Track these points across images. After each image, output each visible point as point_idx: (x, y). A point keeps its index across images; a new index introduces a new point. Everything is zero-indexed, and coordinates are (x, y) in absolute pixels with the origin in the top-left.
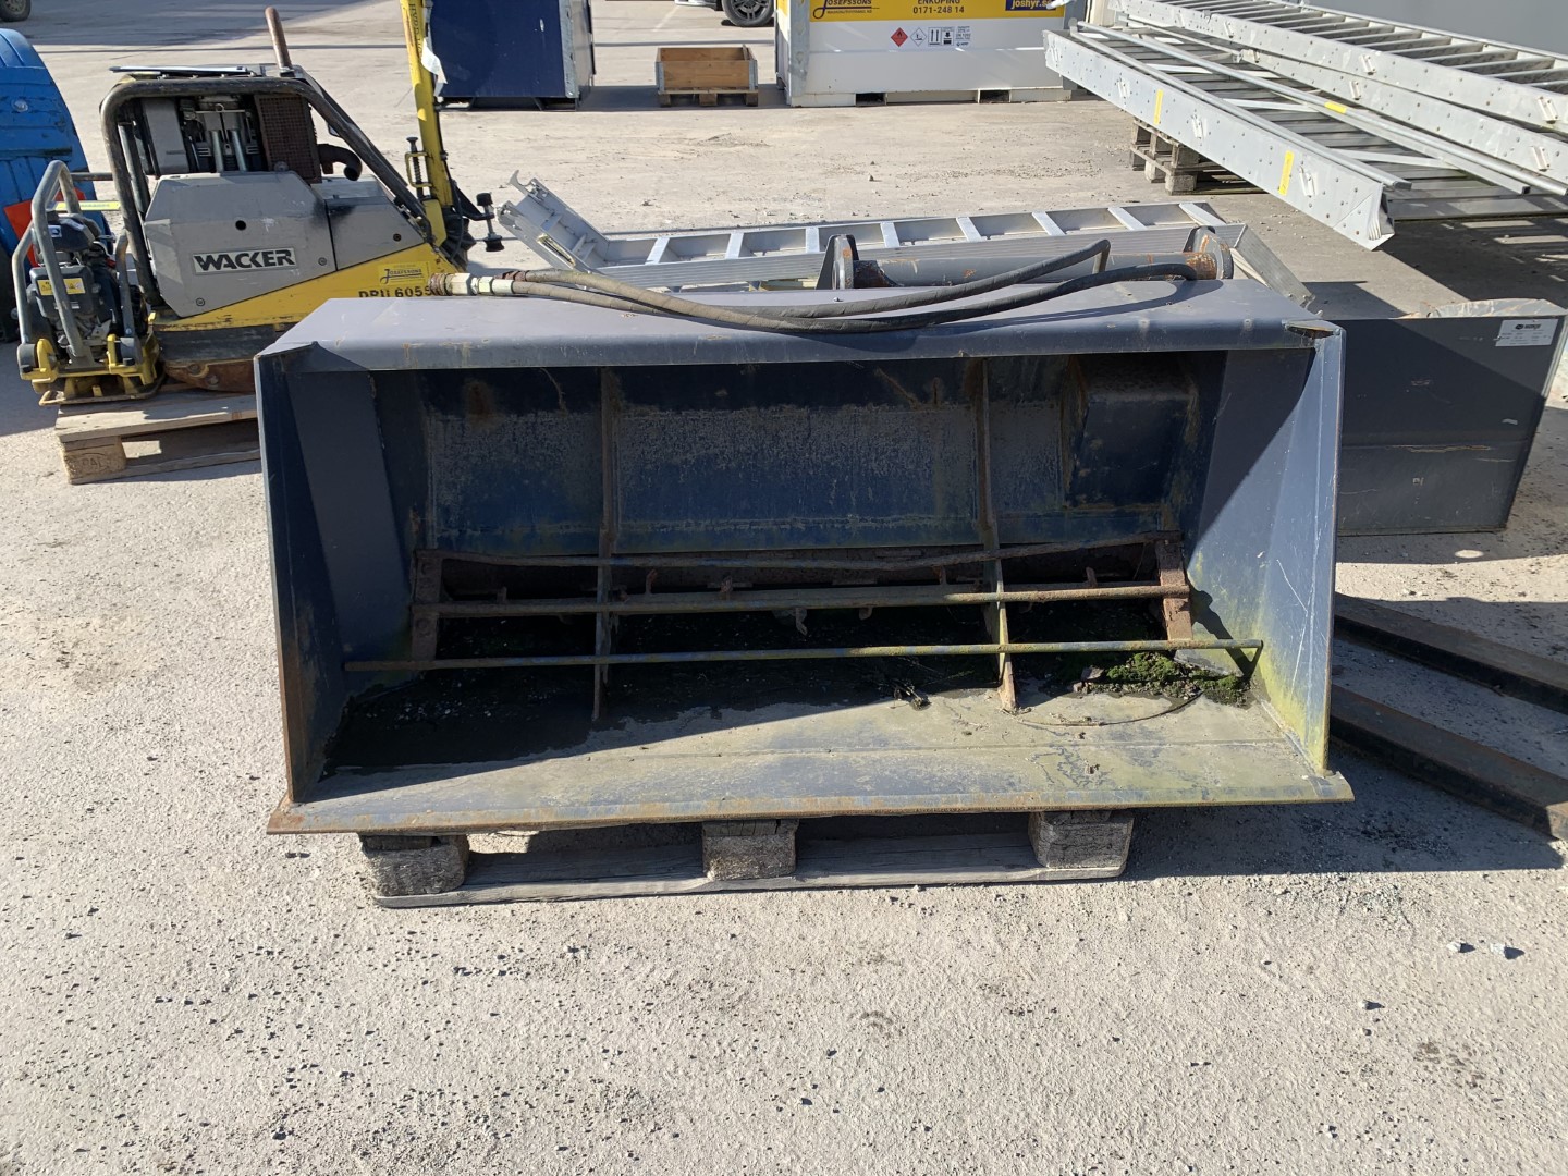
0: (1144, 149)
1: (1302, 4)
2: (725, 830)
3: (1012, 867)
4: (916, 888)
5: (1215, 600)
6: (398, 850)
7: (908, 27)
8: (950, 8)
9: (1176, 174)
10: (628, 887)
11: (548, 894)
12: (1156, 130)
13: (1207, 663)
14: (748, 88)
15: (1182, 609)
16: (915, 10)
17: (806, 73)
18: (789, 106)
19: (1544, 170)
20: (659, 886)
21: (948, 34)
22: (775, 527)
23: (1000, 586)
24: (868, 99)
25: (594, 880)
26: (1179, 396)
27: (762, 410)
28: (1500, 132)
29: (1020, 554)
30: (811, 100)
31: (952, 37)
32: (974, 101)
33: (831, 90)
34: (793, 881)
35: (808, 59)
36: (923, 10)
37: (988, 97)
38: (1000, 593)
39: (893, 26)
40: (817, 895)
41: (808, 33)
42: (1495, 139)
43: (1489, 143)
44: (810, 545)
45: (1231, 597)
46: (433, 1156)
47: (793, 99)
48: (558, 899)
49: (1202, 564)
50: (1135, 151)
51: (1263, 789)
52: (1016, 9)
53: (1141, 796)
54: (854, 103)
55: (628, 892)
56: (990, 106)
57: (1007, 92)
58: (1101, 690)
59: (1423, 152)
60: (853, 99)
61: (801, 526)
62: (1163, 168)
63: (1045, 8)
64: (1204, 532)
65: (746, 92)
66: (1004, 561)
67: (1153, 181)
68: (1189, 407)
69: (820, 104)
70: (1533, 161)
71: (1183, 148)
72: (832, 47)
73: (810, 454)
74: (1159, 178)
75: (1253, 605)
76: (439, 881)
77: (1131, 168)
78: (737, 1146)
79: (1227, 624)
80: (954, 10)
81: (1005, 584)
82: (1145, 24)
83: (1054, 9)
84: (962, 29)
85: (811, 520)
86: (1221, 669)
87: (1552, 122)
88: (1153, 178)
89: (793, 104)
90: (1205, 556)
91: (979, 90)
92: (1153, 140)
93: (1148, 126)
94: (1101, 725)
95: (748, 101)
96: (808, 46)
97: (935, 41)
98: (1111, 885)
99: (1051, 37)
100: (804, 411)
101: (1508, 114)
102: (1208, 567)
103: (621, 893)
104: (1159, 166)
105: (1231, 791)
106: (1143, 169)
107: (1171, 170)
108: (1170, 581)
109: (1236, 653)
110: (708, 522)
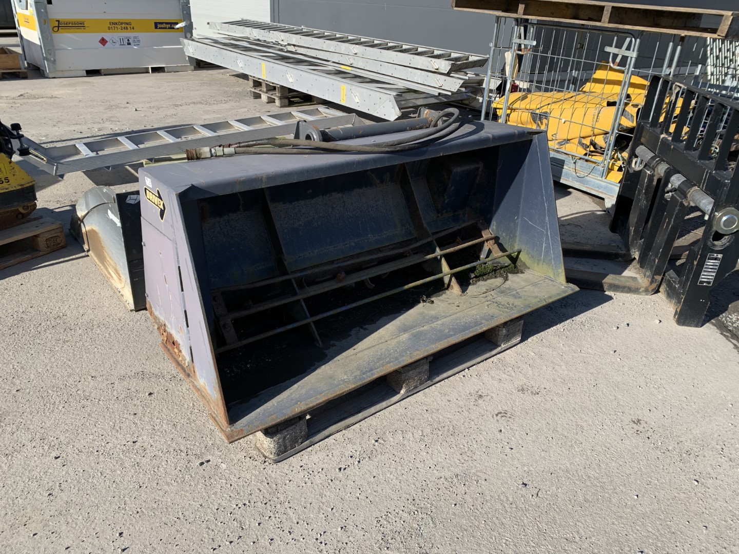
0: (259, 89)
1: (302, 27)
2: (410, 368)
3: (491, 350)
4: (467, 369)
5: (501, 238)
6: (285, 429)
7: (107, 36)
8: (127, 28)
9: (281, 98)
10: (373, 410)
11: (344, 425)
12: (264, 80)
13: (499, 263)
14: (20, 69)
15: (494, 244)
16: (109, 28)
17: (55, 60)
18: (47, 78)
19: (441, 87)
20: (384, 404)
21: (128, 40)
22: (344, 247)
23: (438, 249)
24: (92, 73)
25: (359, 412)
26: (477, 166)
27: (324, 197)
28: (419, 74)
29: (442, 235)
30: (60, 74)
31: (131, 41)
32: (148, 72)
33: (71, 69)
34: (429, 383)
35: (54, 53)
36: (113, 28)
37: (155, 70)
38: (438, 252)
39: (99, 36)
40: (438, 385)
41: (52, 39)
42: (418, 76)
43: (415, 78)
44: (358, 251)
45: (506, 235)
46: (413, 533)
47: (49, 74)
48: (348, 427)
49: (496, 226)
50: (253, 90)
51: (558, 294)
52: (160, 28)
53: (530, 307)
54: (86, 75)
55: (374, 412)
56: (157, 75)
57: (163, 68)
58: (479, 280)
59: (392, 83)
60: (85, 74)
61: (353, 244)
62: (273, 97)
63: (174, 28)
64: (495, 213)
65: (19, 71)
66: (436, 240)
67: (267, 103)
68: (480, 169)
69: (66, 76)
70: (436, 83)
71: (282, 87)
72: (65, 46)
73: (347, 212)
74: (271, 101)
75: (515, 236)
76: (301, 438)
77: (252, 98)
78: (507, 473)
79: (506, 246)
80: (129, 28)
81: (439, 247)
82: (228, 35)
83: (178, 29)
84: (135, 37)
85: (356, 241)
86: (505, 264)
87: (437, 69)
88: (267, 101)
89: (51, 76)
90: (497, 223)
91: (150, 67)
92: (264, 85)
93: (259, 79)
94: (493, 290)
95: (21, 76)
96: (53, 46)
97: (122, 44)
98: (519, 346)
99: (186, 41)
100: (340, 195)
101: (419, 67)
102: (497, 227)
103: (372, 413)
104: (269, 96)
105: (550, 297)
106: (261, 98)
107: (278, 97)
108: (486, 234)
109: (510, 257)
110: (317, 251)
